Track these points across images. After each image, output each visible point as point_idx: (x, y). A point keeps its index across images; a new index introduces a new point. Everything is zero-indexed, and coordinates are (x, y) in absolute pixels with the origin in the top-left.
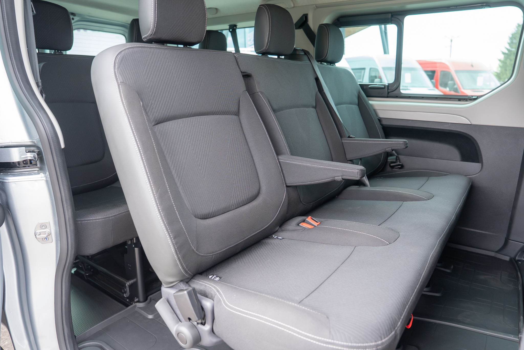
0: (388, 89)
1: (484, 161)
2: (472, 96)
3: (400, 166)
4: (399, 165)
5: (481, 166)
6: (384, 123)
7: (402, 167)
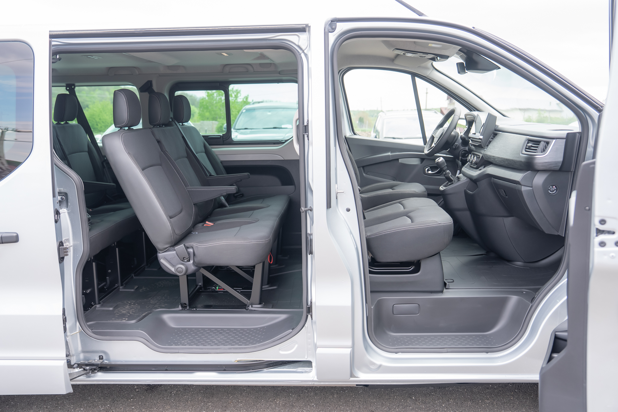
0: (223, 138)
1: (296, 184)
2: (282, 140)
3: (241, 196)
4: (241, 194)
5: (294, 188)
6: (225, 164)
7: (243, 195)
